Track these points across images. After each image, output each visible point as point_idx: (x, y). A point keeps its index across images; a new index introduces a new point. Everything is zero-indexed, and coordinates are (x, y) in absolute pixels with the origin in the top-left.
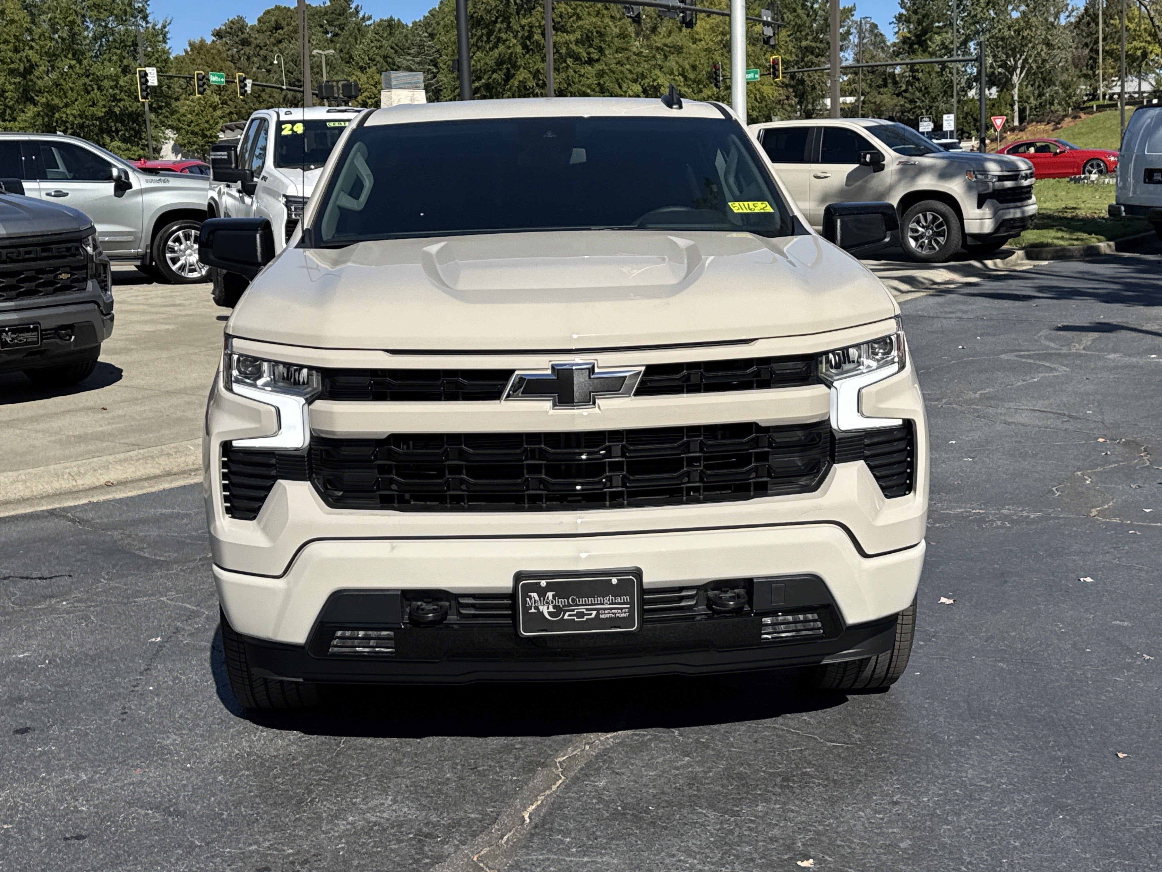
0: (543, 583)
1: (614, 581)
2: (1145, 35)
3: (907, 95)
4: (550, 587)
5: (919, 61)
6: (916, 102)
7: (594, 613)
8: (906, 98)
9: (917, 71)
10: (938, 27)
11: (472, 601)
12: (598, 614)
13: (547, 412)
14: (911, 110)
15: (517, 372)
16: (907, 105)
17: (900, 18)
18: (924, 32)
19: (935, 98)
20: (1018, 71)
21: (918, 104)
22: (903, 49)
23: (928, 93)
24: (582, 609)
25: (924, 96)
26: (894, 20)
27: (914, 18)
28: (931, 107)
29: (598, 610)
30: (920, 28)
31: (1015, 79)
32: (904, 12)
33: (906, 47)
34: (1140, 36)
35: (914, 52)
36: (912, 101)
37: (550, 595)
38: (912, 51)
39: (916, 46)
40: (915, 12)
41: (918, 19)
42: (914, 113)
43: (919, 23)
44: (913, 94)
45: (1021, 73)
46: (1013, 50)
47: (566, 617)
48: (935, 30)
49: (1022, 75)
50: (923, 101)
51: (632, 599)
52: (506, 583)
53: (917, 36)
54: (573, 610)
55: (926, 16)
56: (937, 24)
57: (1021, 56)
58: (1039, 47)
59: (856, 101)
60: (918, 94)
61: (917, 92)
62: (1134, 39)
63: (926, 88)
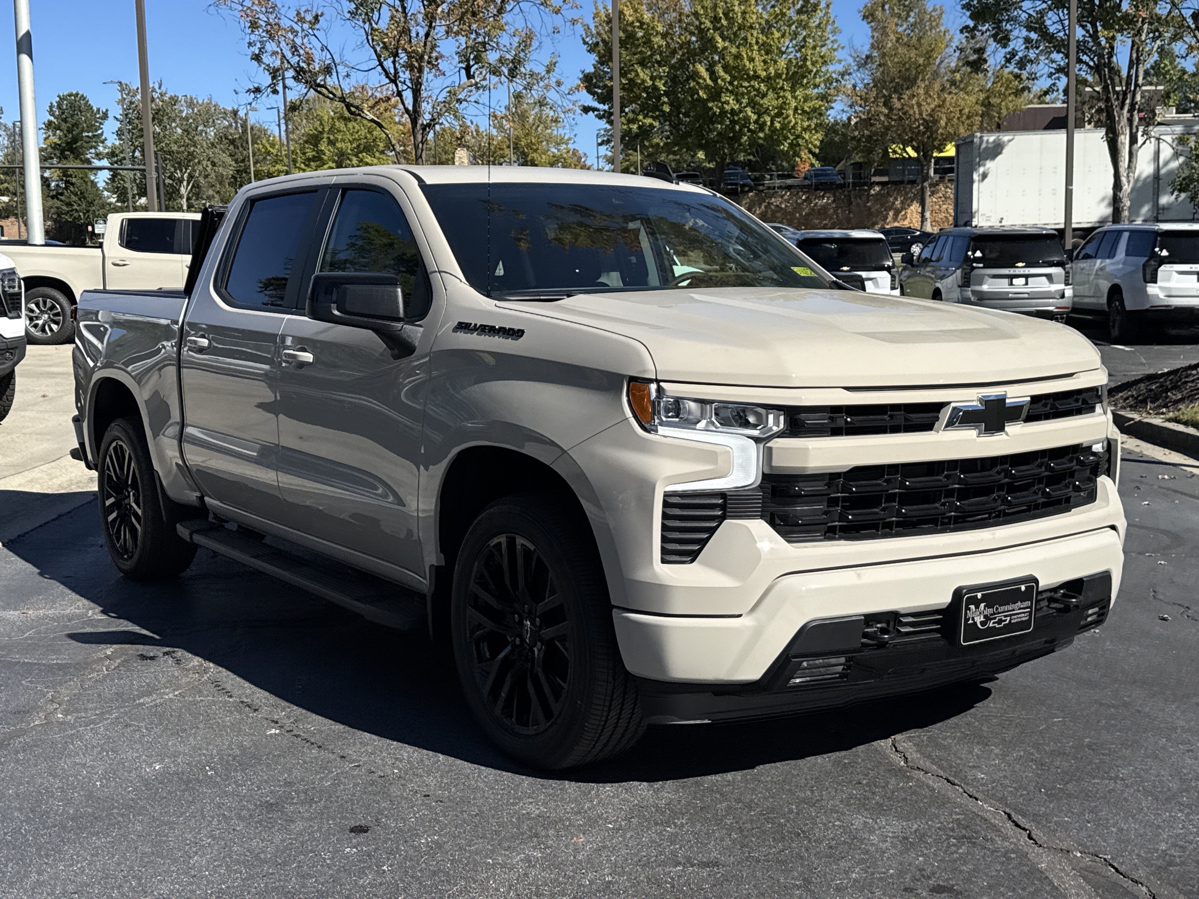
0: (979, 595)
1: (1023, 588)
2: (286, 160)
3: (62, 198)
4: (984, 598)
5: (71, 166)
6: (73, 205)
7: (1008, 618)
8: (61, 201)
9: (71, 176)
10: (88, 136)
11: (911, 619)
12: (1011, 620)
13: (975, 440)
14: (68, 212)
15: (953, 405)
16: (64, 208)
17: (49, 125)
18: (75, 140)
19: (92, 203)
20: (185, 183)
21: (75, 207)
22: (55, 155)
23: (85, 198)
24: (1001, 616)
25: (80, 199)
26: (43, 126)
27: (64, 126)
28: (88, 211)
29: (1011, 615)
30: (70, 136)
31: (183, 190)
32: (52, 118)
33: (58, 153)
34: (282, 161)
35: (66, 158)
36: (69, 204)
37: (982, 605)
38: (63, 157)
39: (67, 153)
40: (65, 120)
41: (68, 127)
42: (71, 215)
43: (70, 131)
44: (69, 197)
45: (188, 185)
46: (179, 163)
47: (991, 625)
48: (84, 139)
49: (189, 188)
50: (79, 205)
51: (1032, 604)
52: (945, 599)
53: (67, 143)
54: (995, 618)
55: (75, 125)
56: (87, 134)
57: (186, 169)
58: (204, 163)
59: (10, 201)
60: (74, 198)
61: (73, 196)
62: (277, 163)
63: (81, 193)
